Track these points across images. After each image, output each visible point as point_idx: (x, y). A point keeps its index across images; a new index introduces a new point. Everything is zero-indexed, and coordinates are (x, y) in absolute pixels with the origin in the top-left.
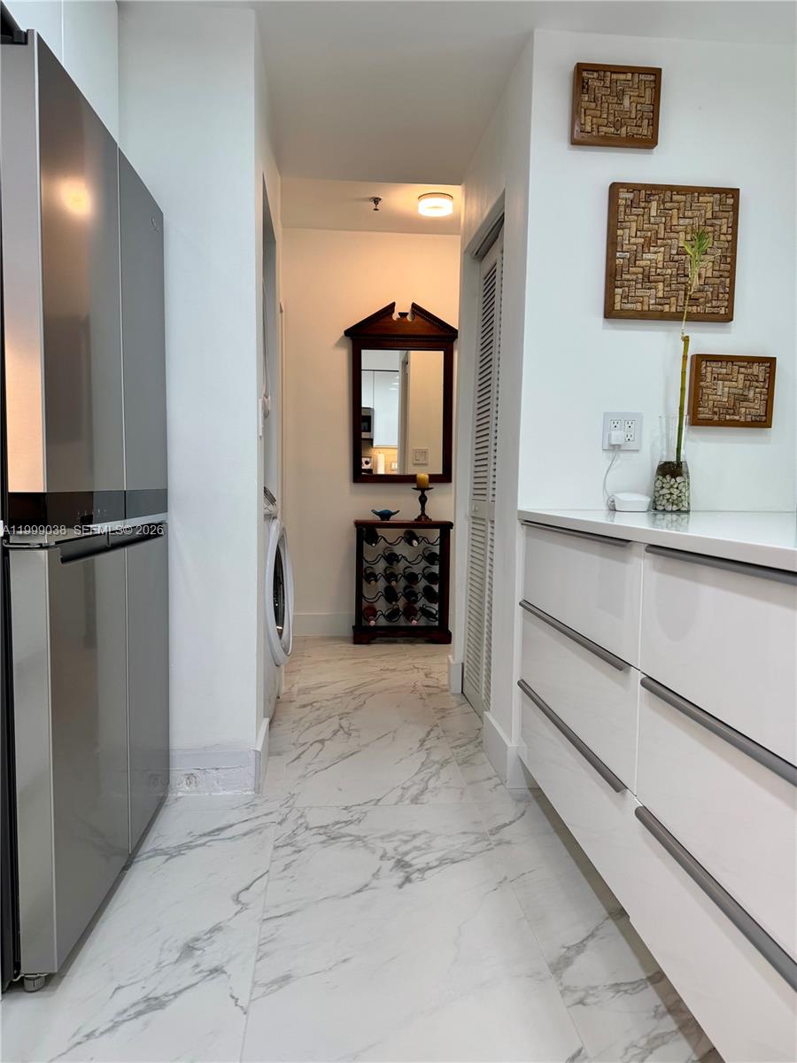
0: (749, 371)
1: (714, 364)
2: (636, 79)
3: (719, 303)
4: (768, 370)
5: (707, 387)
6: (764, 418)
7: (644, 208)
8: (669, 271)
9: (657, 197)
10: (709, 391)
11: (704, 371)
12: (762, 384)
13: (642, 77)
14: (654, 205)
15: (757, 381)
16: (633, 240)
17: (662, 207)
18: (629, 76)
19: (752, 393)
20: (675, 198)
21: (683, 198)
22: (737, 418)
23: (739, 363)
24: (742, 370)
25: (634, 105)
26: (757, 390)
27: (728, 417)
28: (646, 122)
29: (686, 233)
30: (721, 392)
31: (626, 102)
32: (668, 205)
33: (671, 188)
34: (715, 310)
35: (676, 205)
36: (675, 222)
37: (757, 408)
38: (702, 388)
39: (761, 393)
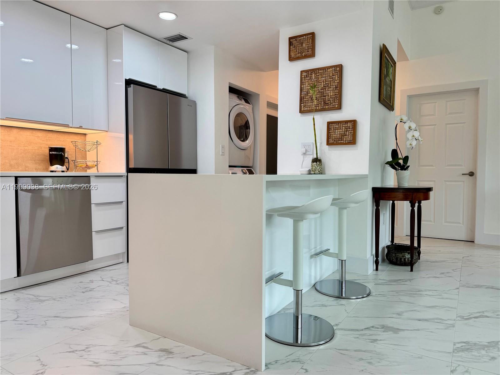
0: (346, 125)
1: (333, 124)
2: (306, 38)
3: (335, 104)
4: (353, 124)
5: (332, 132)
6: (352, 141)
7: (310, 77)
8: (318, 96)
9: (314, 73)
10: (332, 133)
11: (330, 127)
12: (351, 129)
13: (308, 36)
14: (313, 75)
15: (350, 129)
16: (307, 88)
17: (315, 75)
18: (304, 37)
19: (348, 133)
20: (320, 72)
21: (322, 71)
22: (343, 142)
23: (342, 123)
24: (344, 125)
25: (306, 45)
26: (350, 132)
27: (339, 142)
28: (310, 50)
29: (324, 82)
30: (337, 134)
31: (304, 45)
32: (317, 74)
33: (319, 69)
34: (334, 106)
35: (320, 74)
36: (320, 79)
37: (349, 138)
38: (330, 133)
39: (351, 133)
